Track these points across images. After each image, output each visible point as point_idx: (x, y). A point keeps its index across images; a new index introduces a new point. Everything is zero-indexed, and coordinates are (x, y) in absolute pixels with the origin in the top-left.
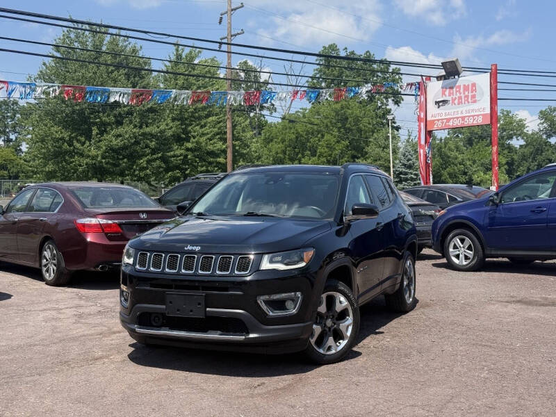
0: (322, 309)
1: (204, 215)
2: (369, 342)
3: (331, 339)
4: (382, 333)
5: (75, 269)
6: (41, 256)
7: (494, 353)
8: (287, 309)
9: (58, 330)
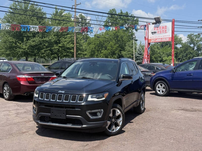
0: (111, 115)
1: (66, 78)
2: (128, 126)
3: (114, 126)
4: (133, 122)
6: (3, 89)
7: (175, 132)
8: (98, 116)
9: (9, 120)
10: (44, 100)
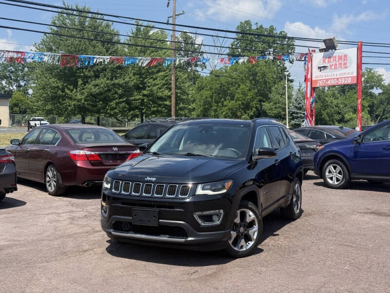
0: (237, 220)
1: (158, 154)
2: (269, 242)
3: (243, 240)
4: (278, 235)
5: (68, 185)
6: (45, 175)
7: (354, 251)
8: (213, 221)
9: (58, 229)
10: (120, 194)
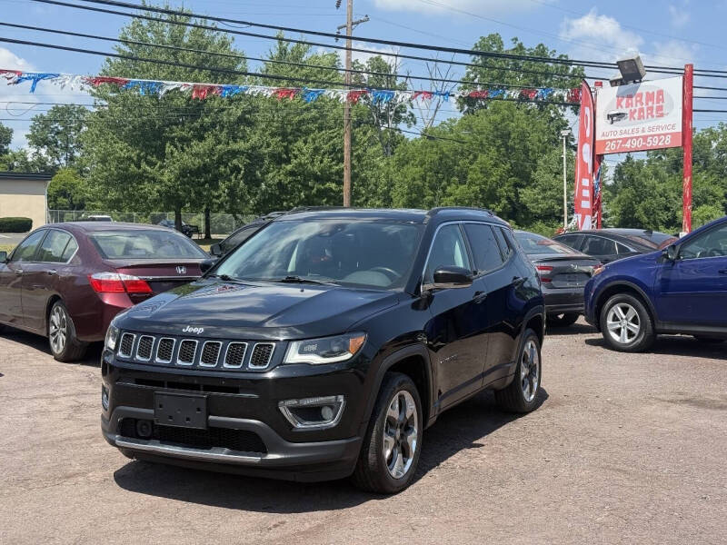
3: (400, 457)
4: (481, 445)
5: (90, 340)
6: (49, 322)
7: (628, 484)
8: (324, 420)
9: (38, 429)
